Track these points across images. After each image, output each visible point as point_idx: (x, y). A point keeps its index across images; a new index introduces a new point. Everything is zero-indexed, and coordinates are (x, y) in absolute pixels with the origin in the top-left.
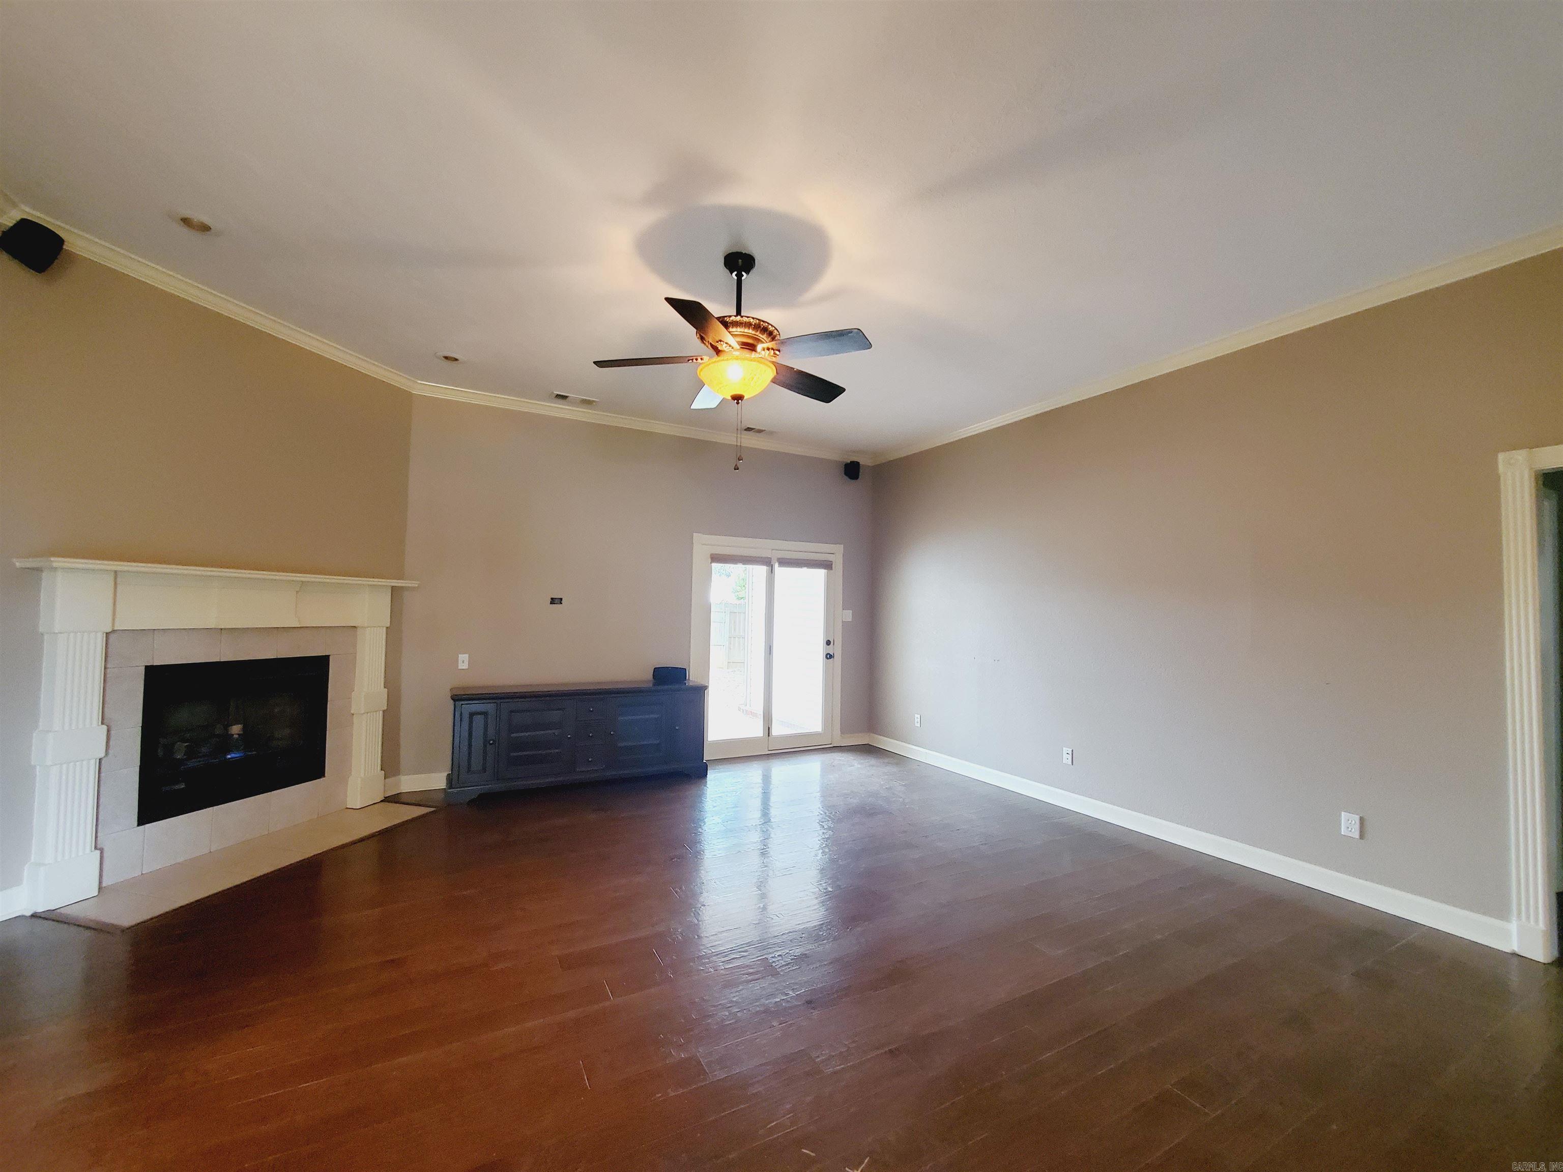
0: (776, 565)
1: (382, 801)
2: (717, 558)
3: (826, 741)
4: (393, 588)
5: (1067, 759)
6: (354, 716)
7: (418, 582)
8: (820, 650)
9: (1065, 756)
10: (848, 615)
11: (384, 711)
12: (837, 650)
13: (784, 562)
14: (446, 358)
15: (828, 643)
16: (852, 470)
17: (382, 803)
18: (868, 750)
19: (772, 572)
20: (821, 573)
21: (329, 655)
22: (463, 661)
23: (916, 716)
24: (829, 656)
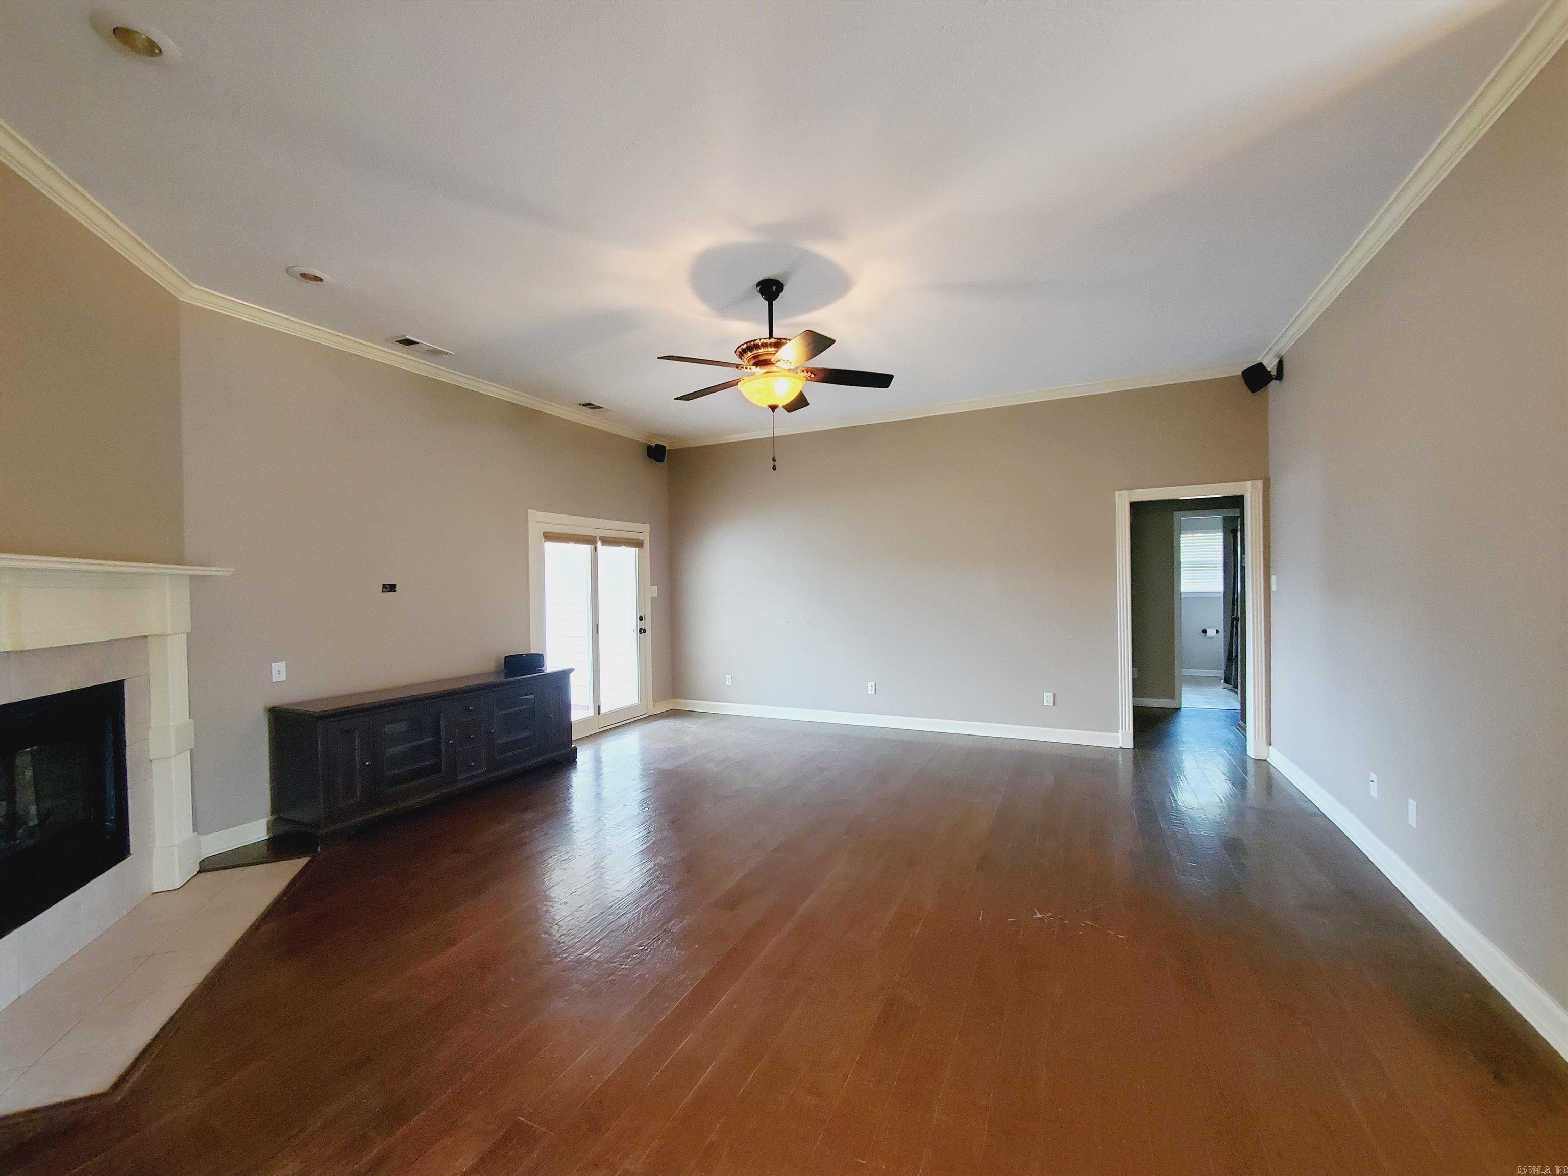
0: (599, 543)
1: (198, 872)
2: (549, 537)
3: (642, 712)
4: (193, 578)
5: (871, 691)
6: (153, 763)
7: (232, 569)
8: (633, 624)
9: (869, 688)
10: (654, 591)
11: (191, 751)
12: (647, 624)
13: (607, 541)
14: (304, 275)
15: (641, 618)
16: (656, 453)
17: (199, 874)
18: (674, 713)
19: (596, 551)
20: (632, 551)
21: (123, 681)
22: (279, 671)
23: (727, 676)
24: (642, 631)
